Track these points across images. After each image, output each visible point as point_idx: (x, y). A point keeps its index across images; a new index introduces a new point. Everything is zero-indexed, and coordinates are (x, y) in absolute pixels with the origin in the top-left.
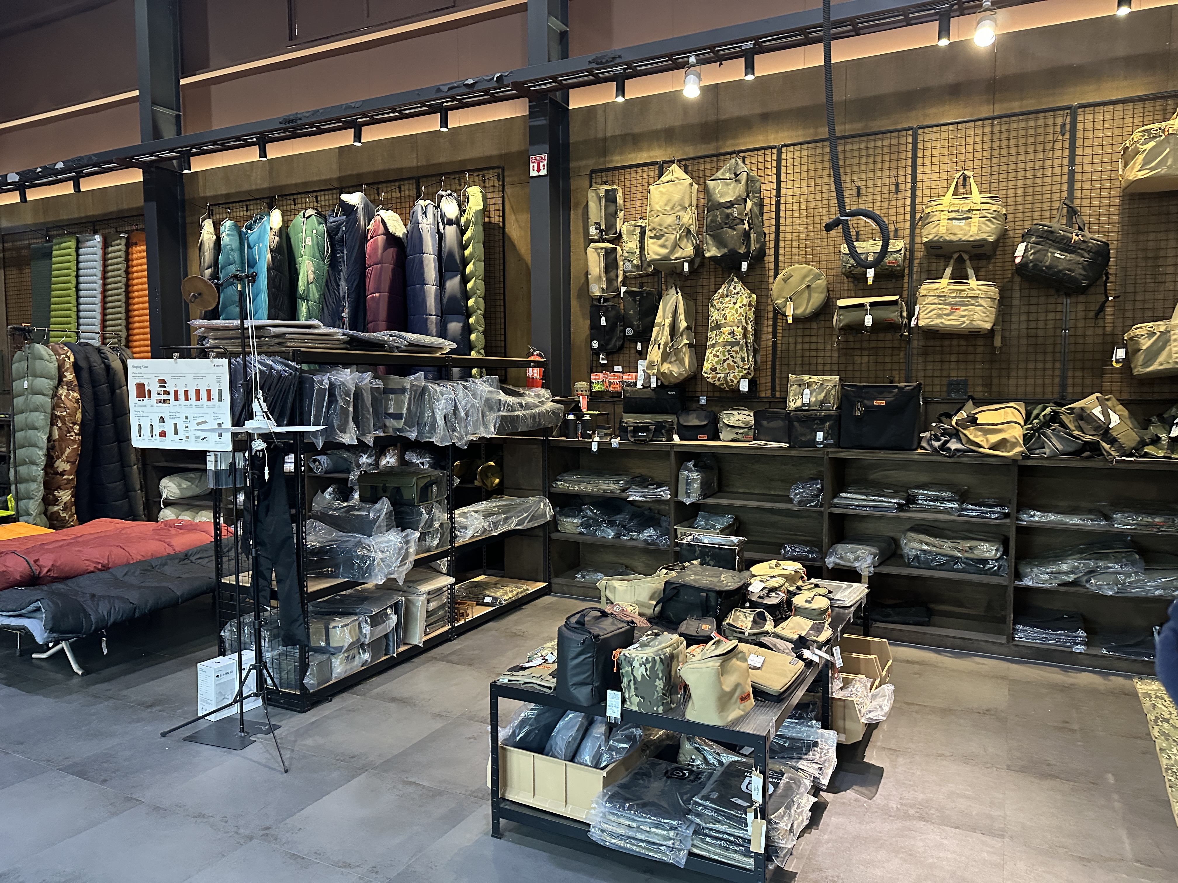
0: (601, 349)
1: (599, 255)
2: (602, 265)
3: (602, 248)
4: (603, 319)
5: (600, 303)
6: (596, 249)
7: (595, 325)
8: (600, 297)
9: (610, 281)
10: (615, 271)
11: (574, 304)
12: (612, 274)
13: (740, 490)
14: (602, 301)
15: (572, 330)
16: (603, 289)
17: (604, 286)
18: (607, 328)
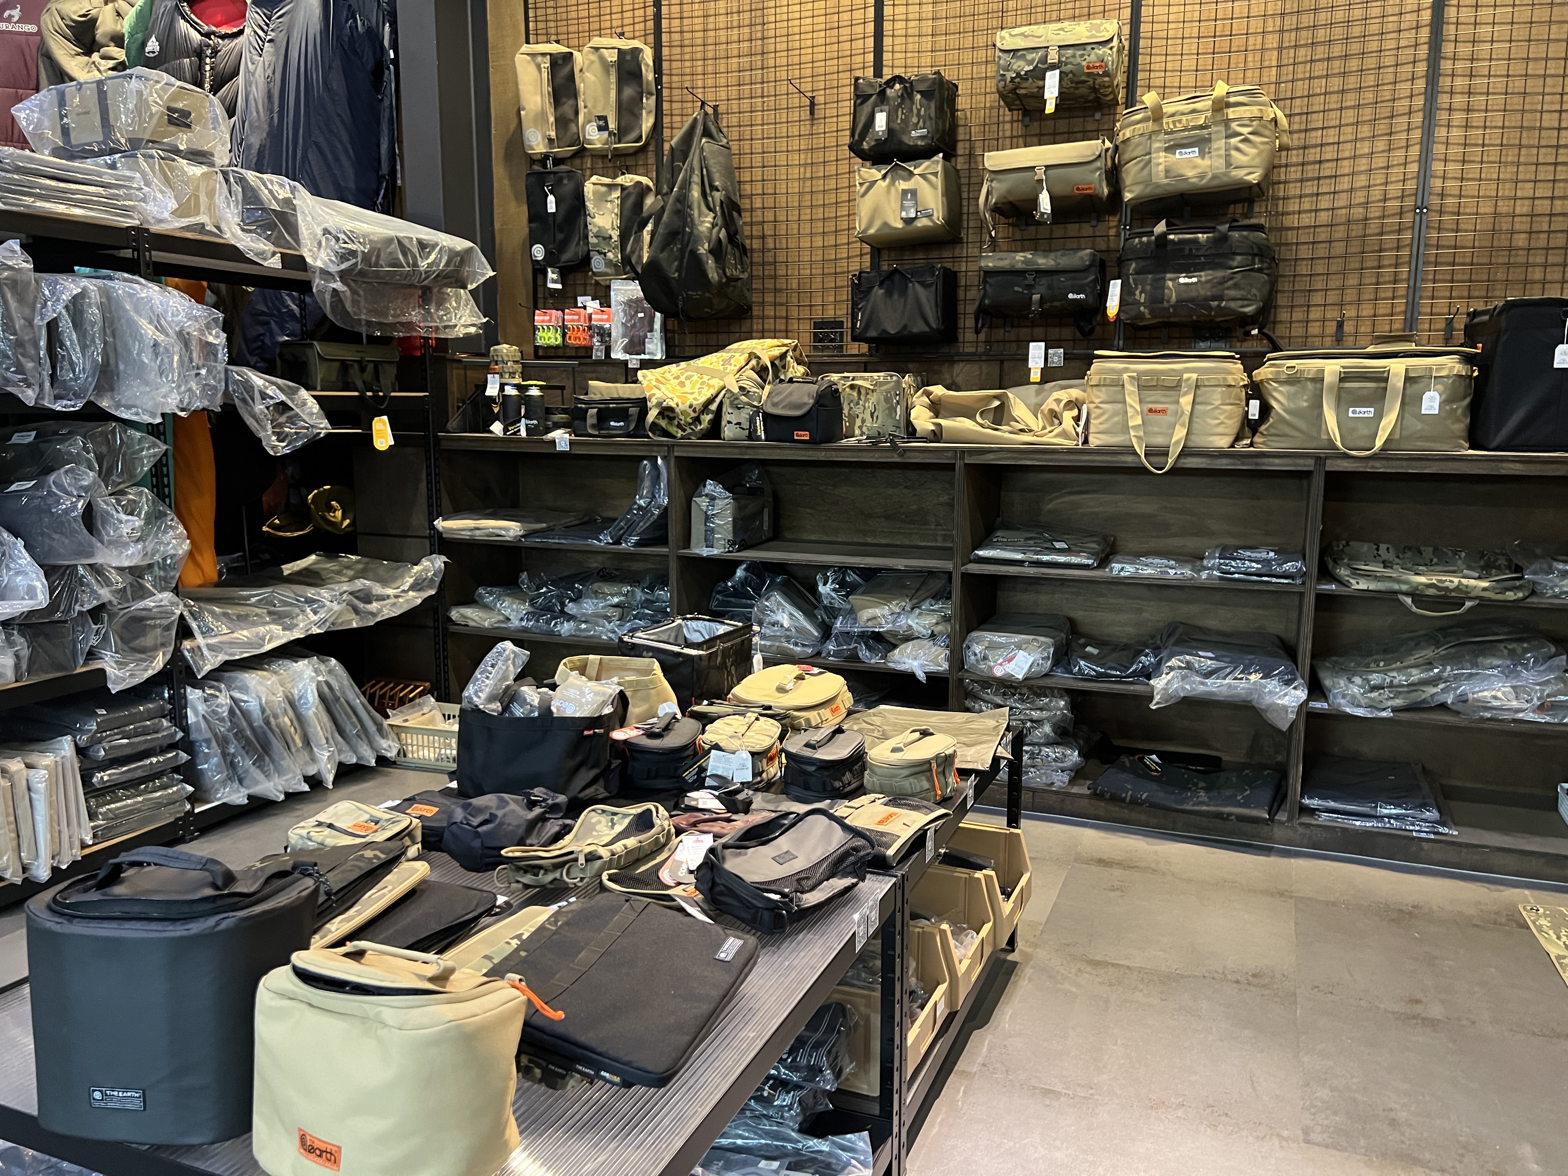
0: (551, 259)
1: (539, 67)
2: (547, 89)
3: (544, 55)
4: (551, 199)
5: (545, 167)
6: (533, 55)
7: (537, 214)
8: (546, 156)
9: (564, 122)
10: (571, 102)
11: (499, 171)
12: (567, 108)
13: (813, 537)
14: (550, 163)
15: (497, 226)
16: (550, 140)
17: (553, 134)
18: (559, 218)
